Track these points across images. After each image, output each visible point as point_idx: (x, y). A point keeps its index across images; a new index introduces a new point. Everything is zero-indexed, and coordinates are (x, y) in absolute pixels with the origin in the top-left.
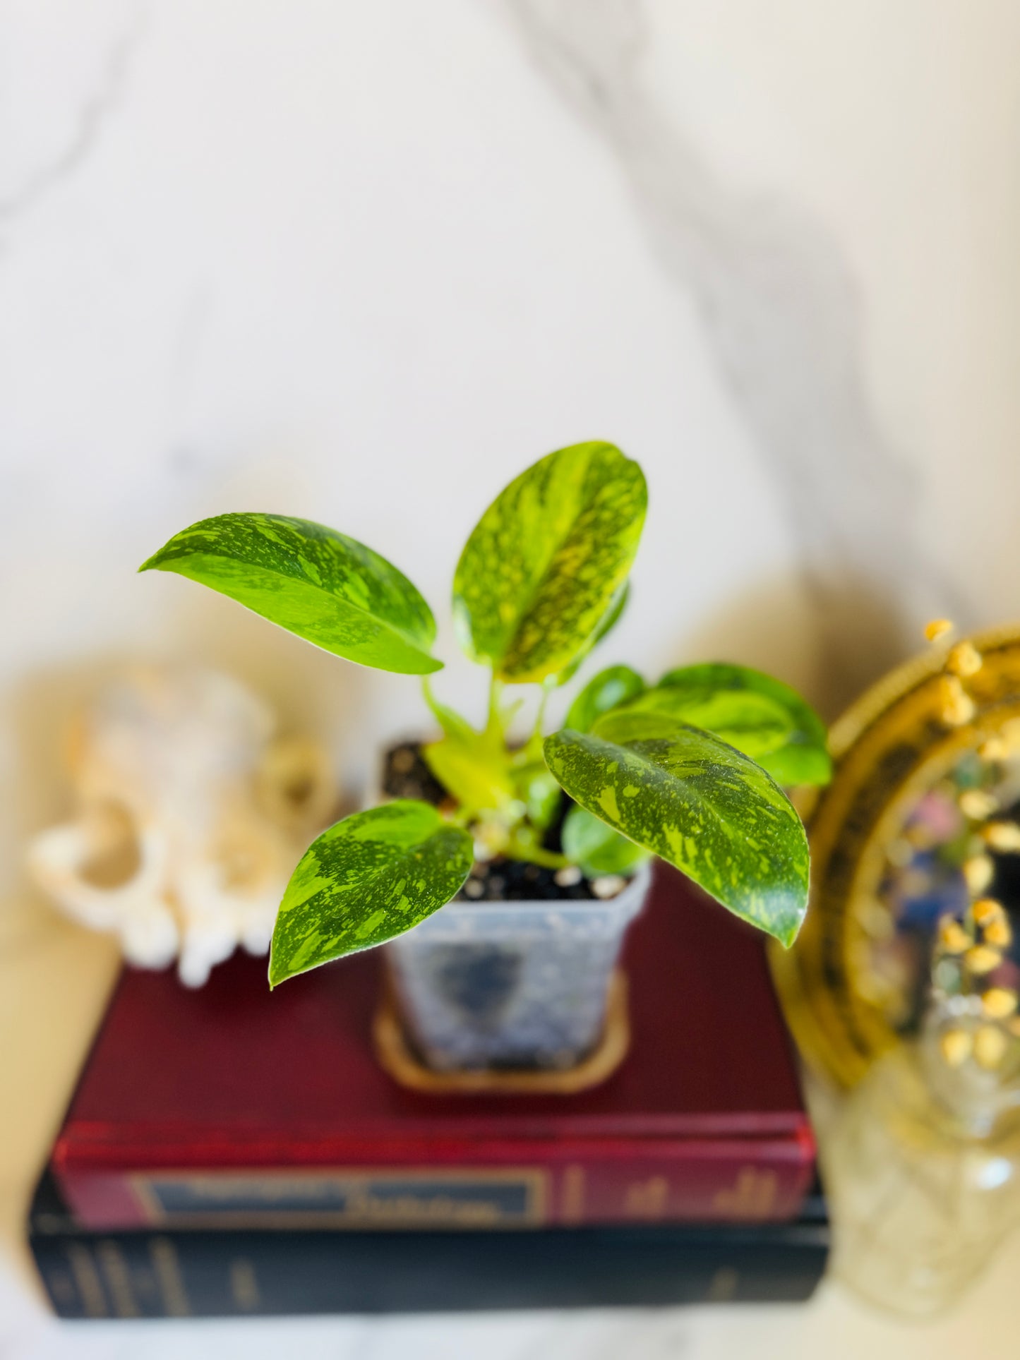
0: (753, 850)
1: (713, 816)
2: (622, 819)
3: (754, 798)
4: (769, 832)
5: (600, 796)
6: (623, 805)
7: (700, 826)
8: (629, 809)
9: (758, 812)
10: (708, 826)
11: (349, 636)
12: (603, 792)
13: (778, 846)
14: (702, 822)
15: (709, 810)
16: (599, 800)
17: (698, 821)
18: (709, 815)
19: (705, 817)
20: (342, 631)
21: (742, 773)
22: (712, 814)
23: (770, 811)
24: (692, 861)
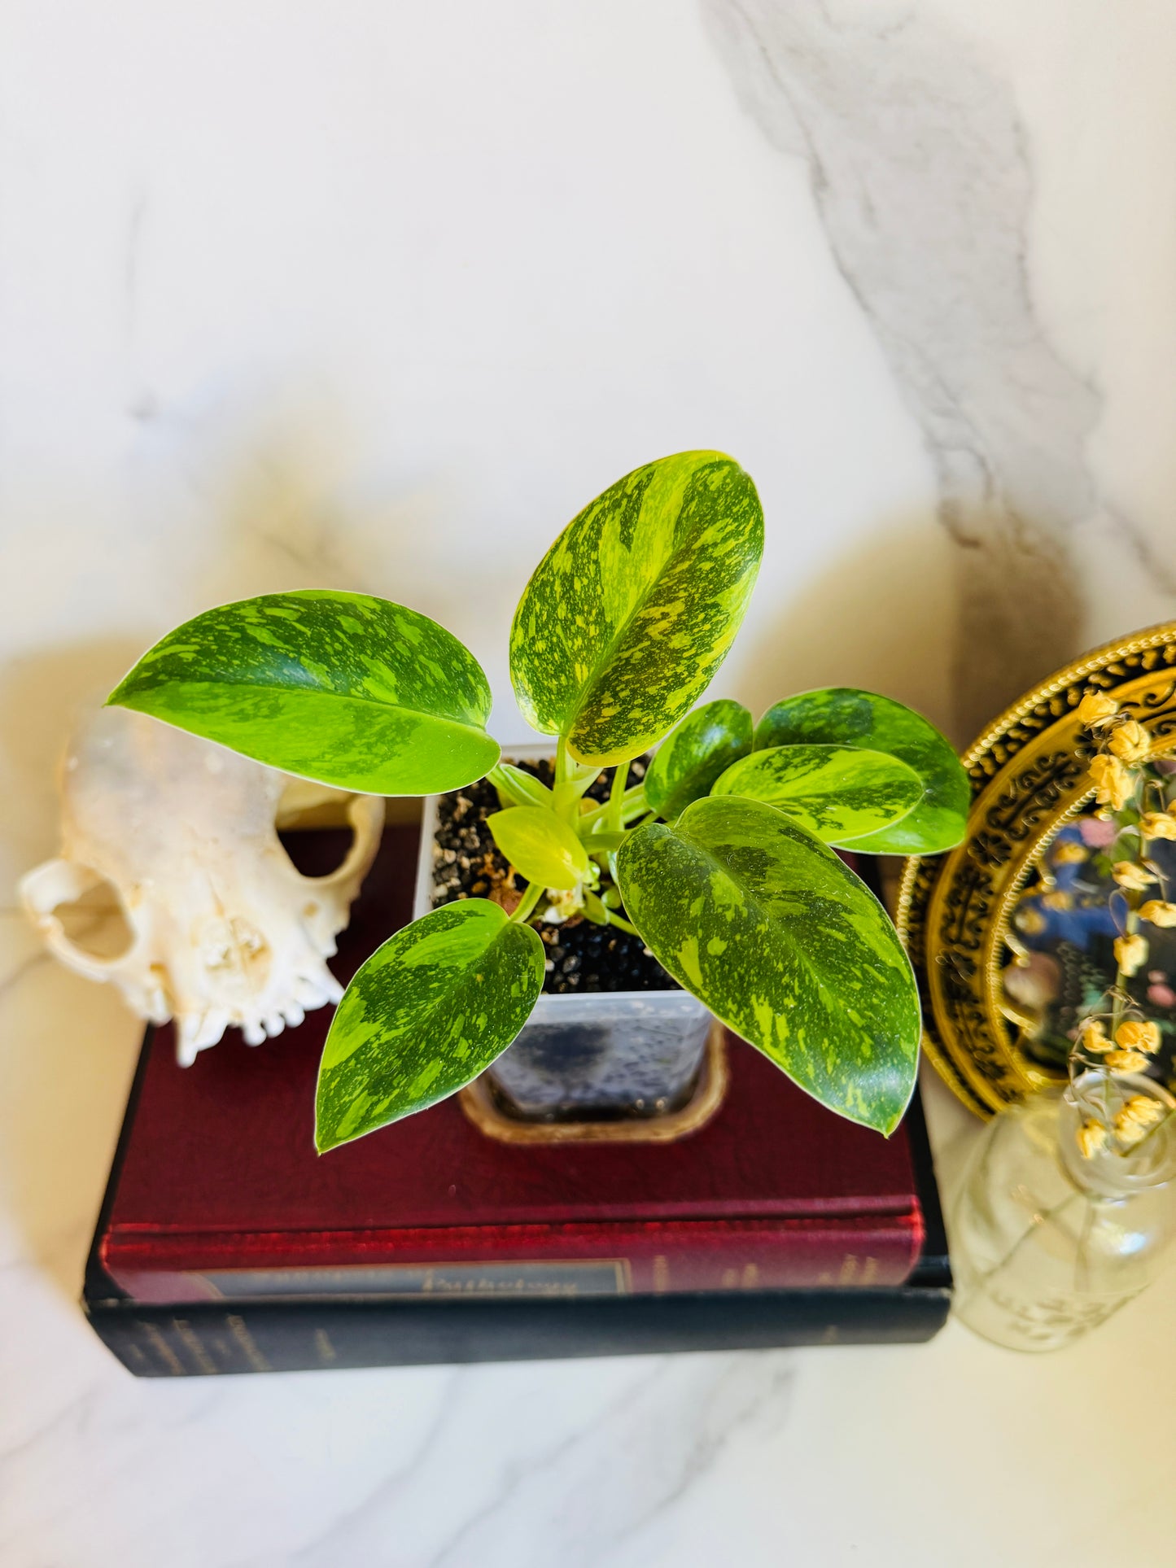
0: (855, 1025)
1: (811, 980)
2: (704, 985)
3: (861, 951)
4: (875, 1001)
5: (680, 950)
6: (706, 965)
7: (794, 996)
8: (713, 972)
9: (864, 972)
10: (804, 996)
11: (369, 757)
12: (684, 944)
13: (884, 1020)
14: (797, 991)
15: (807, 971)
16: (679, 955)
17: (792, 990)
18: (807, 978)
19: (802, 982)
20: (360, 753)
21: (850, 912)
22: (810, 976)
23: (879, 970)
24: (783, 1044)
